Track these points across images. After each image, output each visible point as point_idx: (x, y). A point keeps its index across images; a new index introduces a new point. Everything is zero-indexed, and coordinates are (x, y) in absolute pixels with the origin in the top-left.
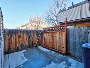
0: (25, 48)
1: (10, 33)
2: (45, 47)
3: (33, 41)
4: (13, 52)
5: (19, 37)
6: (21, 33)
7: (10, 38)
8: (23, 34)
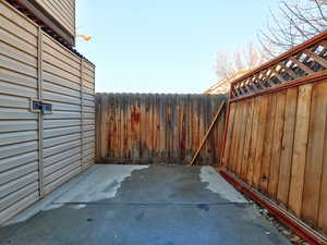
0: (154, 160)
1: (112, 105)
2: (229, 173)
3: (184, 138)
4: (119, 163)
5: (136, 117)
6: (139, 106)
7: (112, 118)
8: (147, 110)
